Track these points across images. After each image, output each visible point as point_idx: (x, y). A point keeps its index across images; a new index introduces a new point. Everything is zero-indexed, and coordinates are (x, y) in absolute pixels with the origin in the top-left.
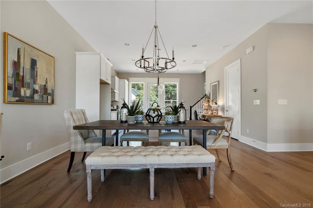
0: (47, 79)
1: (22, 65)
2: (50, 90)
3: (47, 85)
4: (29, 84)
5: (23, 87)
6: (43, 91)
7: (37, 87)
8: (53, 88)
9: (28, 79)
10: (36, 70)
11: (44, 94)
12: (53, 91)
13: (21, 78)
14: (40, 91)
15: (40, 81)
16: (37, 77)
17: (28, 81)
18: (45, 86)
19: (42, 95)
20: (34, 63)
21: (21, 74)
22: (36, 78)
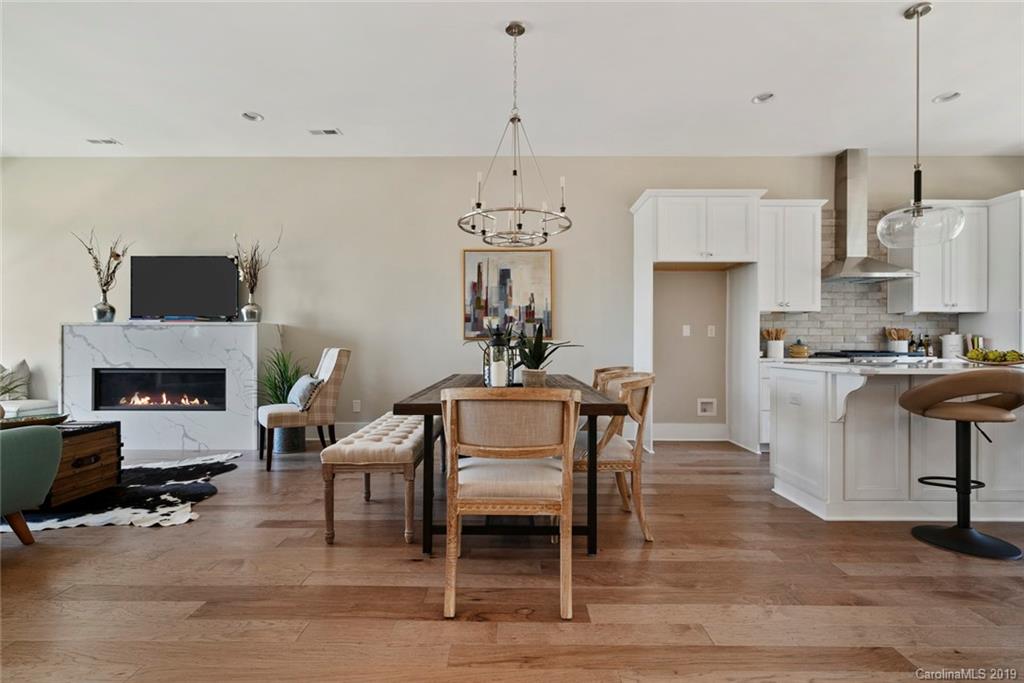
0: (532, 295)
1: (484, 285)
2: (542, 312)
3: (532, 305)
4: (496, 310)
5: (486, 315)
6: (524, 317)
7: (511, 312)
8: (549, 309)
9: (494, 302)
10: (509, 284)
11: (527, 321)
12: (549, 315)
13: (483, 304)
14: (517, 318)
15: (519, 301)
16: (511, 295)
17: (495, 305)
18: (528, 307)
19: (523, 324)
20: (505, 275)
21: (484, 298)
22: (509, 298)
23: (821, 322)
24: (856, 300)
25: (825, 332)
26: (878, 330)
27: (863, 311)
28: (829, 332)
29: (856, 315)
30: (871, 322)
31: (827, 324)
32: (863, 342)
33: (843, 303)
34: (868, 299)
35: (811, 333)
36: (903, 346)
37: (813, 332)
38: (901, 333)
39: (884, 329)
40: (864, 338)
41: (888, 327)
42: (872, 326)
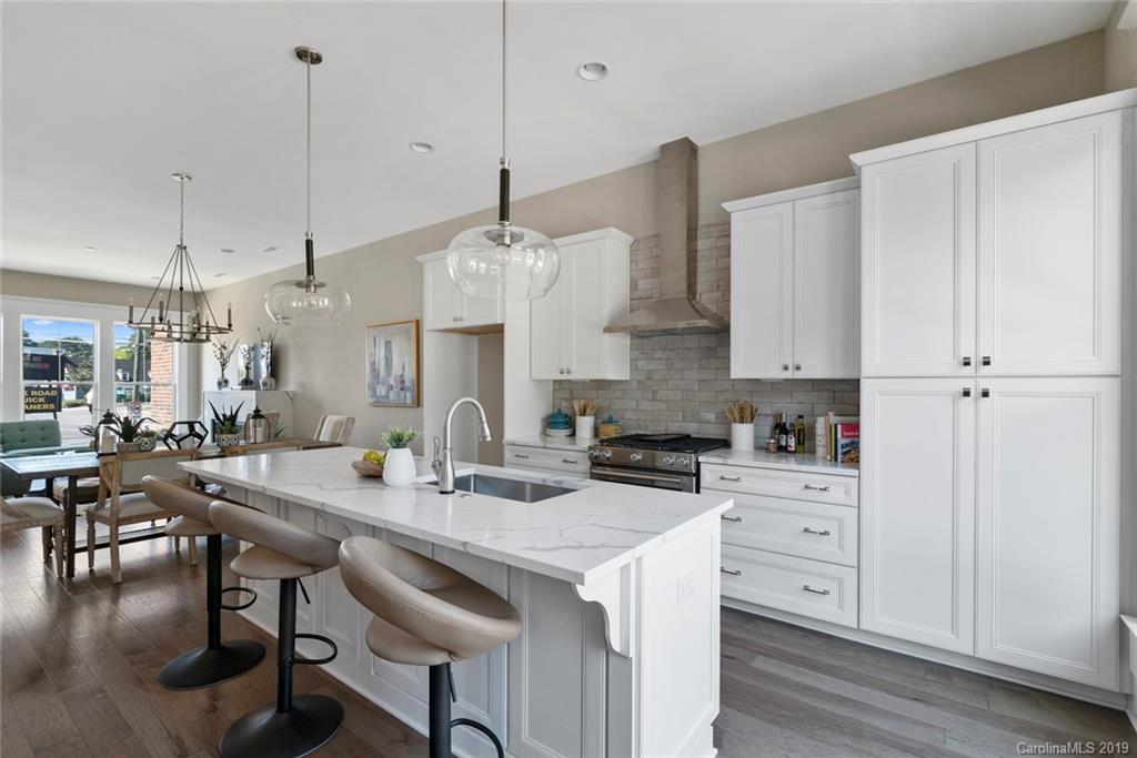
0: (404, 364)
2: (410, 380)
3: (404, 374)
4: (384, 379)
6: (399, 385)
7: (392, 381)
8: (414, 377)
11: (401, 389)
12: (414, 383)
14: (395, 386)
15: (396, 370)
16: (392, 365)
22: (391, 368)
23: (654, 392)
24: (700, 359)
25: (658, 406)
28: (663, 406)
29: (700, 381)
30: (721, 391)
32: (709, 422)
33: (681, 364)
34: (717, 358)
35: (641, 407)
37: (644, 405)
40: (711, 416)
42: (722, 398)
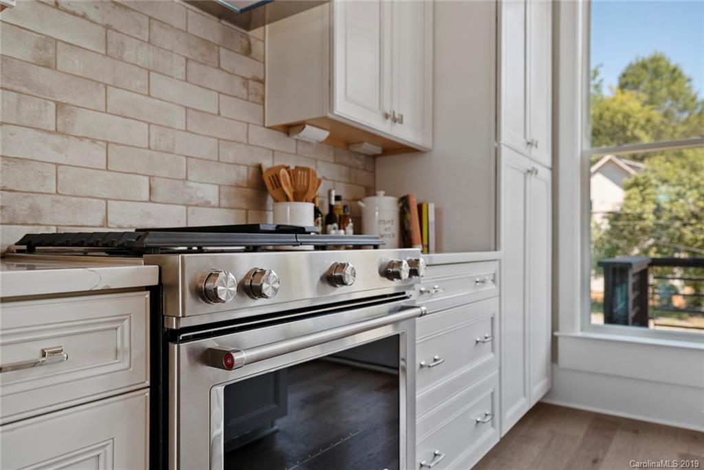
25: (78, 153)
26: (244, 171)
27: (206, 101)
28: (97, 156)
30: (228, 142)
31: (85, 121)
32: (207, 204)
33: (145, 56)
36: (303, 214)
38: (302, 180)
39: (259, 168)
40: (210, 192)
41: (267, 164)
42: (230, 154)
